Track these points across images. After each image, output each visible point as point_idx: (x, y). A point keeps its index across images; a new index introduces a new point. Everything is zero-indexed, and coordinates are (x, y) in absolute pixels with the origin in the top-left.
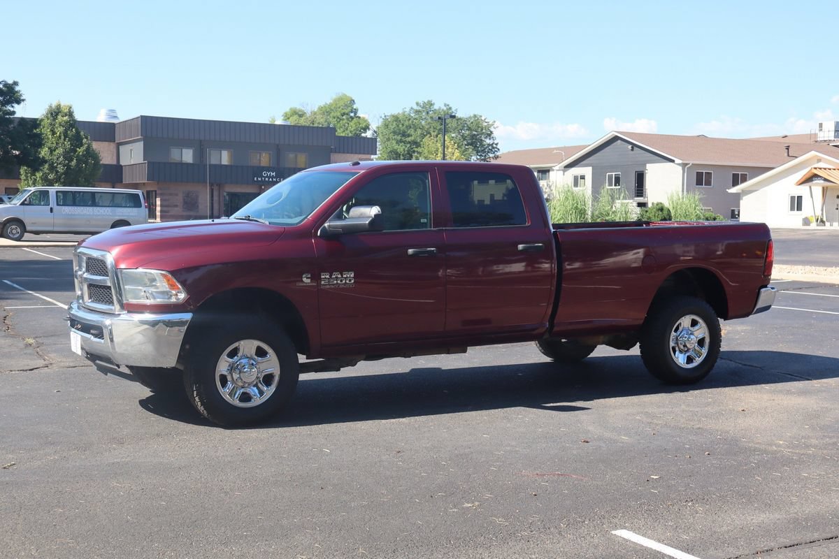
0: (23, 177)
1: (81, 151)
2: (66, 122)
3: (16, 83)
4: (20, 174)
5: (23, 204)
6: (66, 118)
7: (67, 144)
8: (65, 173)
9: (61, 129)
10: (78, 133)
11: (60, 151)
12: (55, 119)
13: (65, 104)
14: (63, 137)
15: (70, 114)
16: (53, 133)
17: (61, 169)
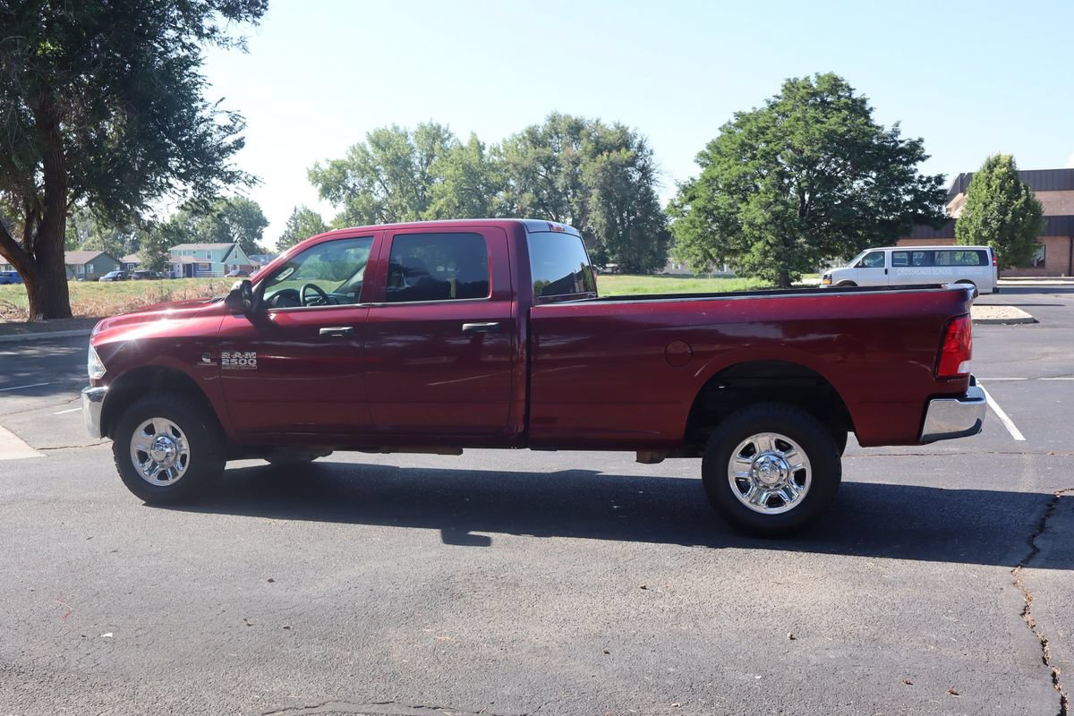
0: (957, 235)
1: (1018, 203)
2: (1004, 174)
3: (921, 140)
4: (954, 233)
5: (857, 266)
6: (1004, 170)
7: (1003, 198)
8: (1000, 229)
9: (998, 181)
10: (1017, 184)
11: (995, 205)
12: (991, 172)
13: (1005, 154)
14: (998, 190)
15: (1010, 163)
16: (989, 186)
17: (995, 225)
